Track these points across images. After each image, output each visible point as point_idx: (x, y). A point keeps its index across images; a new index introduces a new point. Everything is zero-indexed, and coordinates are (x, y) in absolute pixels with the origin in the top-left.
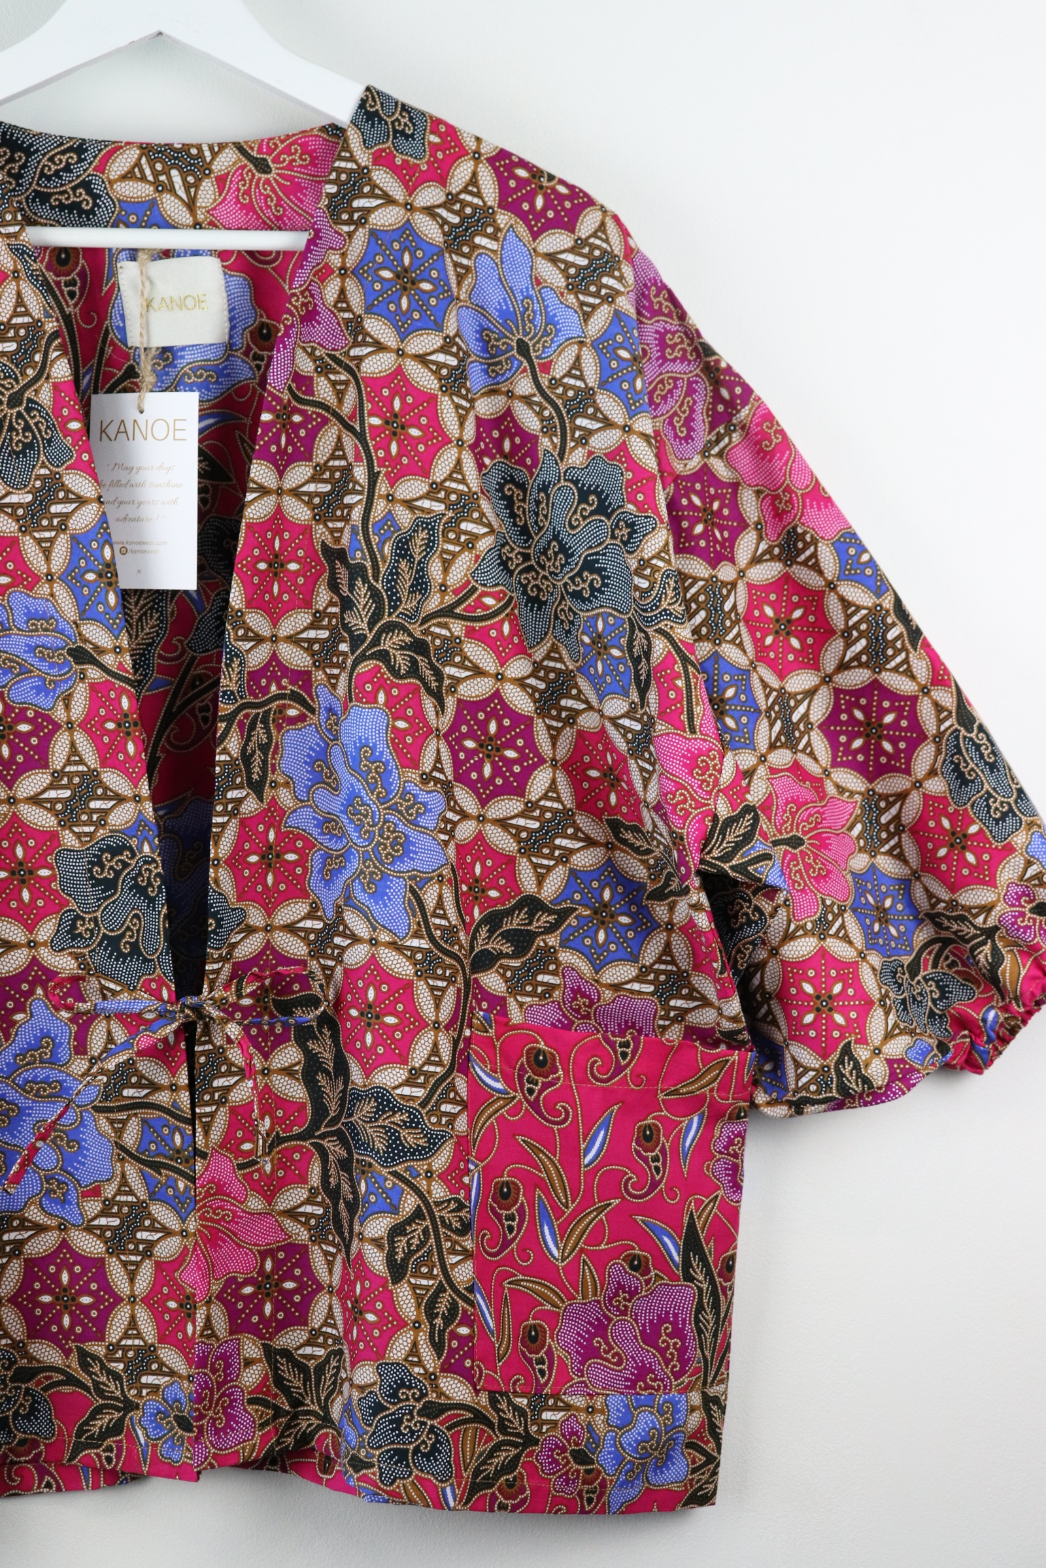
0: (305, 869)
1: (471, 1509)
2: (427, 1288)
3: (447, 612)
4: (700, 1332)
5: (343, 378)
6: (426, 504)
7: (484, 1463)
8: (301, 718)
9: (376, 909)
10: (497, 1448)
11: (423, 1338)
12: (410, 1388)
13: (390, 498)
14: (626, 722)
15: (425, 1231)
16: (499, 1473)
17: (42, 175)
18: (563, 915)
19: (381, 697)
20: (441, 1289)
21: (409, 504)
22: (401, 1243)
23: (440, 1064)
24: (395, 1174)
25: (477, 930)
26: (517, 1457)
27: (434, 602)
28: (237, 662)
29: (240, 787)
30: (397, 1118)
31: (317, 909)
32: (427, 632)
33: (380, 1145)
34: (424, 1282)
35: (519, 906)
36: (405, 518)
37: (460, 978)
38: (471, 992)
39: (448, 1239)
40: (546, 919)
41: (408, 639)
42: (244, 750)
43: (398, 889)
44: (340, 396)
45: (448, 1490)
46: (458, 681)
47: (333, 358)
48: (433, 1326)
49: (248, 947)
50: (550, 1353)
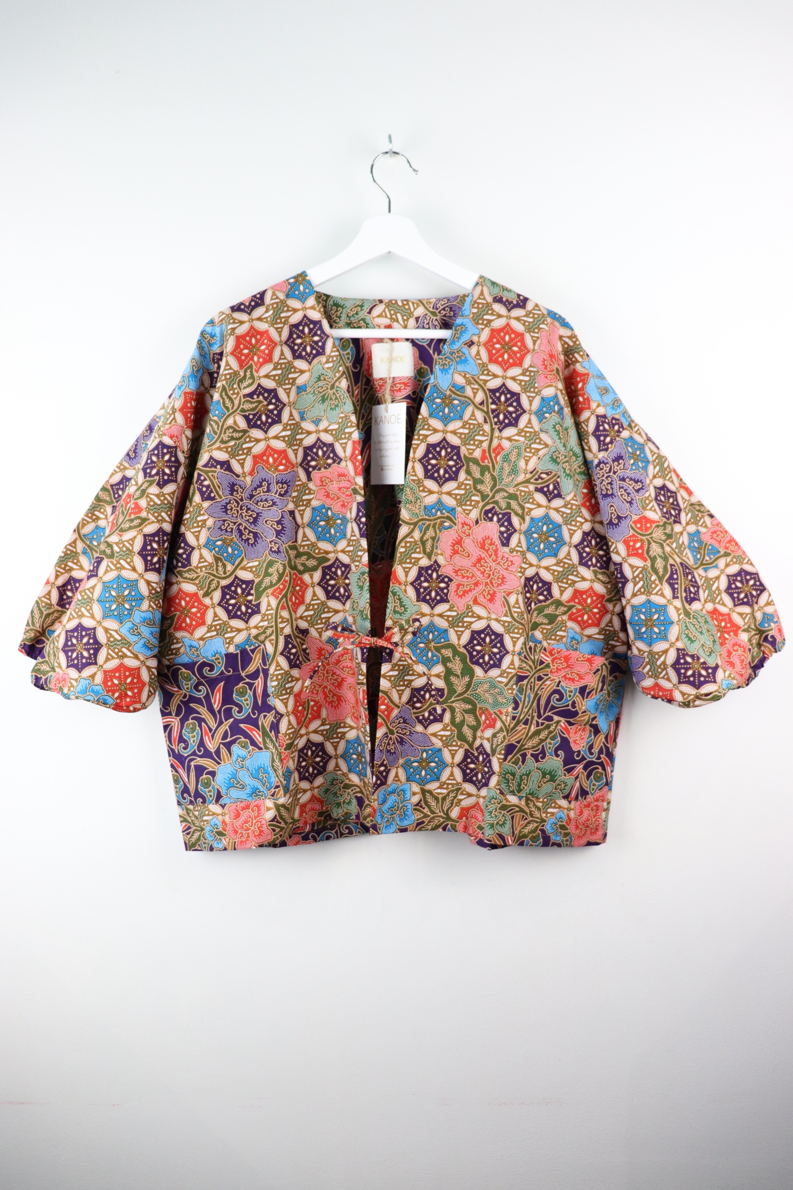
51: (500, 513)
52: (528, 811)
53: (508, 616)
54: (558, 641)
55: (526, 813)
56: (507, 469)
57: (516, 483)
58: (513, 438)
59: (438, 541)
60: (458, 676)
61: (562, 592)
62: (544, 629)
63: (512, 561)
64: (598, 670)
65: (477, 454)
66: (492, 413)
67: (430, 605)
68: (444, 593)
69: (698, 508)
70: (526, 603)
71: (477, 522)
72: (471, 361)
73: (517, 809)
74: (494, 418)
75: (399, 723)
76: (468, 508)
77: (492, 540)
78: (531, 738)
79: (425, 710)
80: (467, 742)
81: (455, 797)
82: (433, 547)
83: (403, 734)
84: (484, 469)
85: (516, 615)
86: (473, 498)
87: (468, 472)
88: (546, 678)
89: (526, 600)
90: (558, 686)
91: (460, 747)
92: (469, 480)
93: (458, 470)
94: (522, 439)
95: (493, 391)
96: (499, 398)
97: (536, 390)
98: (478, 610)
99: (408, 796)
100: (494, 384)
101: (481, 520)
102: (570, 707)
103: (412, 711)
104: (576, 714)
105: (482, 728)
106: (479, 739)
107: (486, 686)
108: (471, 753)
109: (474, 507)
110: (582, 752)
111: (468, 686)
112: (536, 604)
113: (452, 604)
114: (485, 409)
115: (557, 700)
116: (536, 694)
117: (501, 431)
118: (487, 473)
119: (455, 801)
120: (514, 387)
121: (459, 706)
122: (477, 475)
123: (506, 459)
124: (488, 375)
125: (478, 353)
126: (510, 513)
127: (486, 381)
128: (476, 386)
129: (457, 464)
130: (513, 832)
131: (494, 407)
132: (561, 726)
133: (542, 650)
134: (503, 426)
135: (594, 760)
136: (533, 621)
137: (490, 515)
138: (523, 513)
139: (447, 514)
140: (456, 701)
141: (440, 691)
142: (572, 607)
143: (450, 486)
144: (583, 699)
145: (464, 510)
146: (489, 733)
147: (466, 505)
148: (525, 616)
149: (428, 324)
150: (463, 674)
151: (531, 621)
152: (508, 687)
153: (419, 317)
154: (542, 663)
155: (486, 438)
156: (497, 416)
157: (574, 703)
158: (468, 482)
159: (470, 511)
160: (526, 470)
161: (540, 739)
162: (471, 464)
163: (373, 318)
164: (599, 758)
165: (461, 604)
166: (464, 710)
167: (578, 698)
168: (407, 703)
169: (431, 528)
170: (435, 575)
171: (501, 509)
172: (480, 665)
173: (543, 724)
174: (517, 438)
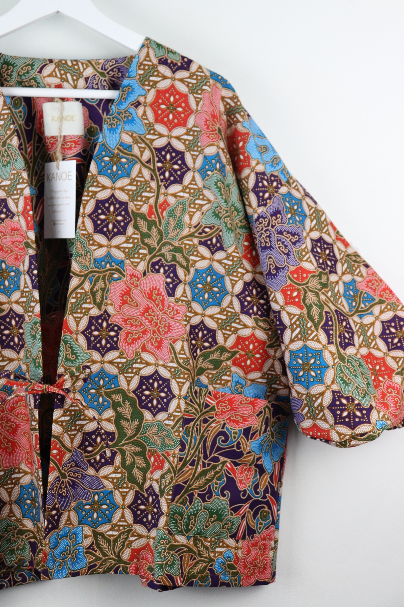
51: (166, 265)
52: (196, 551)
53: (174, 362)
54: (223, 385)
55: (195, 553)
56: (172, 223)
57: (181, 237)
58: (179, 194)
59: (108, 291)
60: (128, 420)
61: (226, 339)
62: (209, 374)
63: (177, 311)
64: (261, 412)
65: (145, 209)
66: (159, 171)
67: (101, 353)
68: (114, 341)
69: (354, 258)
70: (192, 350)
71: (145, 274)
72: (138, 121)
73: (186, 549)
74: (160, 175)
75: (71, 467)
76: (136, 260)
77: (158, 290)
78: (197, 478)
79: (96, 454)
80: (138, 484)
81: (126, 539)
82: (102, 298)
83: (75, 478)
84: (151, 224)
85: (182, 360)
86: (141, 251)
87: (136, 227)
88: (211, 420)
89: (192, 347)
90: (223, 428)
91: (131, 489)
92: (137, 234)
93: (126, 225)
94: (187, 195)
95: (159, 150)
96: (165, 157)
97: (199, 149)
98: (146, 356)
99: (80, 539)
100: (160, 143)
101: (148, 272)
102: (235, 448)
103: (84, 455)
104: (241, 454)
105: (151, 470)
106: (149, 481)
107: (155, 429)
108: (142, 495)
109: (142, 259)
110: (248, 492)
111: (138, 429)
112: (201, 350)
113: (122, 352)
114: (152, 167)
115: (223, 441)
116: (202, 436)
117: (166, 188)
118: (154, 227)
119: (126, 543)
120: (179, 146)
121: (129, 449)
122: (145, 230)
123: (172, 214)
124: (154, 134)
125: (145, 114)
126: (175, 265)
127: (152, 141)
128: (143, 145)
129: (125, 219)
130: (182, 573)
131: (160, 165)
132: (227, 466)
133: (207, 394)
134: (169, 183)
135: (260, 499)
136: (199, 366)
137: (157, 267)
138: (188, 265)
139: (115, 266)
140: (126, 444)
141: (110, 434)
142: (236, 353)
143: (119, 240)
144: (248, 441)
145: (132, 263)
146: (157, 475)
147: (134, 257)
148: (191, 362)
149: (97, 84)
150: (133, 418)
151: (197, 366)
152: (175, 429)
153: (88, 78)
154: (207, 406)
155: (153, 194)
156: (163, 174)
157: (239, 444)
158: (135, 236)
159: (138, 263)
160: (190, 224)
161: (207, 479)
162: (139, 219)
163: (44, 77)
164: (264, 497)
165: (130, 351)
166: (134, 453)
167: (243, 440)
168: (78, 448)
169: (100, 280)
170: (105, 324)
171: (167, 261)
172: (149, 409)
173: (209, 465)
174: (181, 194)
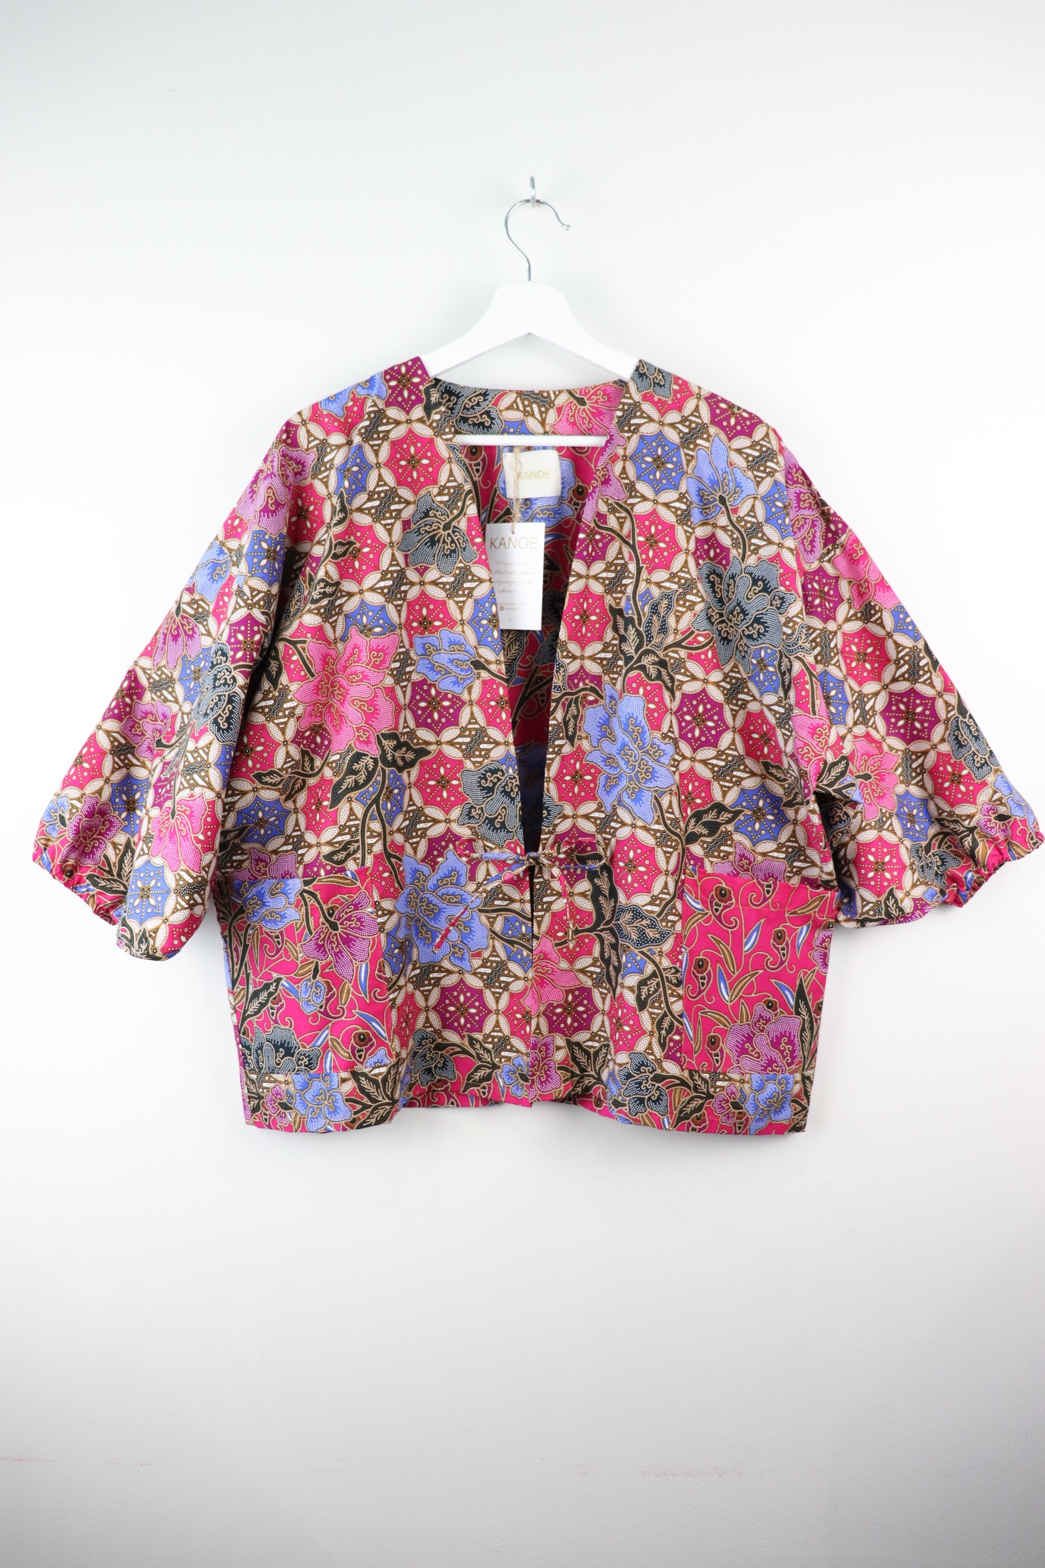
0: (596, 785)
1: (678, 1130)
2: (658, 1014)
3: (678, 644)
4: (802, 1042)
5: (623, 515)
6: (667, 584)
7: (685, 1107)
8: (596, 701)
9: (635, 808)
10: (692, 1099)
11: (655, 1040)
12: (647, 1066)
13: (648, 581)
14: (776, 708)
15: (658, 984)
16: (692, 1112)
17: (465, 408)
18: (737, 813)
19: (641, 691)
20: (665, 1015)
21: (658, 584)
22: (645, 990)
23: (668, 894)
24: (642, 953)
25: (689, 821)
26: (702, 1105)
27: (670, 639)
28: (562, 670)
29: (562, 738)
30: (644, 922)
31: (601, 807)
32: (667, 655)
33: (634, 937)
34: (656, 1011)
35: (712, 808)
36: (656, 592)
37: (680, 847)
38: (685, 854)
39: (670, 988)
40: (726, 816)
41: (657, 659)
42: (565, 718)
43: (648, 797)
44: (621, 525)
45: (666, 1120)
46: (683, 683)
47: (618, 504)
48: (660, 1034)
49: (564, 827)
50: (722, 1051)
